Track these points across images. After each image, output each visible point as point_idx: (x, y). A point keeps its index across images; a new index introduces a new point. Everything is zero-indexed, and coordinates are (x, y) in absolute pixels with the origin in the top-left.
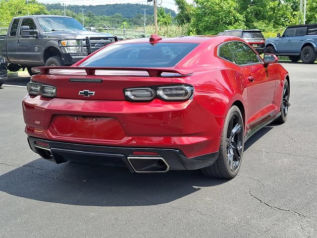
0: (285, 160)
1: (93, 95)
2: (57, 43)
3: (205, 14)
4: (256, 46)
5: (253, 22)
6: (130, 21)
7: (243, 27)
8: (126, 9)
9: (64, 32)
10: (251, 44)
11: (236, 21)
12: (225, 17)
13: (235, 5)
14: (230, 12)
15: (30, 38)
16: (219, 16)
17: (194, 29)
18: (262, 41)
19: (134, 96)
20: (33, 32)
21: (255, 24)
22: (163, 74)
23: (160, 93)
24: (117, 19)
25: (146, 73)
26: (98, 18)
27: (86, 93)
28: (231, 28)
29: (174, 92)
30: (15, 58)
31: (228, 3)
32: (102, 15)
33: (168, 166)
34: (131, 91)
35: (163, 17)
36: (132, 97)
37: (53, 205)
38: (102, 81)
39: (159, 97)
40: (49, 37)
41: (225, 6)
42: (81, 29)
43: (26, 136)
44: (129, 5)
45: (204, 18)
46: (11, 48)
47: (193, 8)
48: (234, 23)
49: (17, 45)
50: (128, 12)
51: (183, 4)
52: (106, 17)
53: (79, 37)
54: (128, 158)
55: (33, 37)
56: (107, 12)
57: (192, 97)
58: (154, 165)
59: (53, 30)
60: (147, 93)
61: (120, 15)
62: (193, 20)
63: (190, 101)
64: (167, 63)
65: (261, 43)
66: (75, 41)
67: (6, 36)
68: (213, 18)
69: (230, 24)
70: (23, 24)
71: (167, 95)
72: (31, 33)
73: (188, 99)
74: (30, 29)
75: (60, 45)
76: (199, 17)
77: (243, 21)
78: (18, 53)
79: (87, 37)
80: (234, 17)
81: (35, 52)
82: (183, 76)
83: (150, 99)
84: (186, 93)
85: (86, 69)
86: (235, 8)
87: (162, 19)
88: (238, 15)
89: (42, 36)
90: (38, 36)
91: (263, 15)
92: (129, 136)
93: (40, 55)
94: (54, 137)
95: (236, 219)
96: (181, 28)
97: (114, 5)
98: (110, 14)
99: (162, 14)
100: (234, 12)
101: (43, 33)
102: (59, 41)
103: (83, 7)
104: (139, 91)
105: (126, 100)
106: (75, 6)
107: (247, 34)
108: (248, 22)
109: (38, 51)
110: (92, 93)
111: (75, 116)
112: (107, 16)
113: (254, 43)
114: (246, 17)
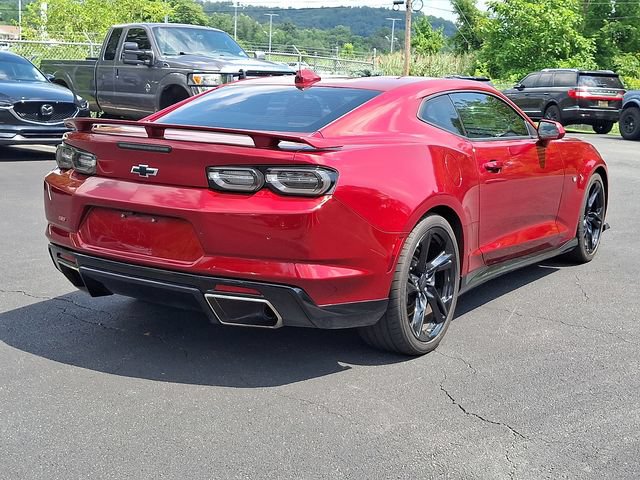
0: (547, 333)
1: (155, 174)
2: (184, 78)
3: (510, 34)
4: (606, 105)
5: (613, 55)
6: (366, 42)
7: (589, 63)
8: (360, 17)
9: (201, 58)
10: (594, 100)
11: (576, 50)
12: (552, 42)
13: (576, 18)
14: (563, 32)
15: (139, 66)
16: (539, 40)
17: (485, 64)
18: (619, 96)
19: (226, 181)
20: (144, 54)
21: (617, 60)
22: (283, 144)
23: (273, 179)
24: (339, 37)
25: (249, 141)
26: (303, 33)
27: (143, 171)
28: (563, 65)
29: (300, 179)
30: (113, 103)
31: (561, 14)
32: (311, 27)
33: (279, 318)
34: (221, 172)
35: (427, 37)
36: (222, 184)
37: (72, 369)
38: (171, 150)
39: (269, 187)
40: (172, 65)
41: (554, 19)
42: (236, 53)
43: (47, 242)
44: (366, 11)
45: (507, 41)
46: (106, 84)
47: (487, 21)
48: (572, 54)
49: (115, 78)
50: (365, 24)
51: (468, 11)
52: (318, 31)
53: (226, 70)
54: (206, 295)
55: (144, 64)
56: (321, 21)
57: (331, 192)
58: (258, 314)
59: (182, 54)
60: (247, 178)
61: (347, 29)
62: (486, 45)
63: (326, 199)
64: (306, 125)
65: (616, 100)
66: (218, 76)
67: (96, 59)
68: (527, 43)
69: (562, 56)
70: (129, 39)
71: (285, 184)
72: (140, 57)
73: (324, 195)
74: (140, 48)
75: (190, 83)
76: (499, 39)
77: (591, 51)
78: (115, 93)
79: (241, 71)
80: (572, 43)
81: (146, 93)
82: (319, 151)
83: (253, 188)
84: (320, 184)
85: (147, 126)
86: (574, 24)
87: (423, 41)
88: (580, 38)
89: (159, 64)
90: (152, 64)
91: (635, 42)
92: (207, 254)
93: (154, 99)
94: (85, 246)
95: (388, 427)
96: (459, 59)
97: (336, 10)
98: (326, 27)
99: (424, 30)
100: (572, 32)
101: (163, 58)
102: (189, 75)
103: (276, 10)
104: (236, 173)
105: (210, 188)
106: (261, 7)
107: (590, 80)
108: (601, 55)
109: (151, 92)
110: (153, 172)
111: (122, 211)
112: (321, 31)
113: (602, 100)
114: (598, 43)
